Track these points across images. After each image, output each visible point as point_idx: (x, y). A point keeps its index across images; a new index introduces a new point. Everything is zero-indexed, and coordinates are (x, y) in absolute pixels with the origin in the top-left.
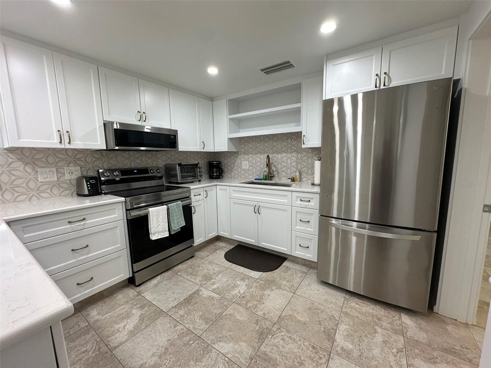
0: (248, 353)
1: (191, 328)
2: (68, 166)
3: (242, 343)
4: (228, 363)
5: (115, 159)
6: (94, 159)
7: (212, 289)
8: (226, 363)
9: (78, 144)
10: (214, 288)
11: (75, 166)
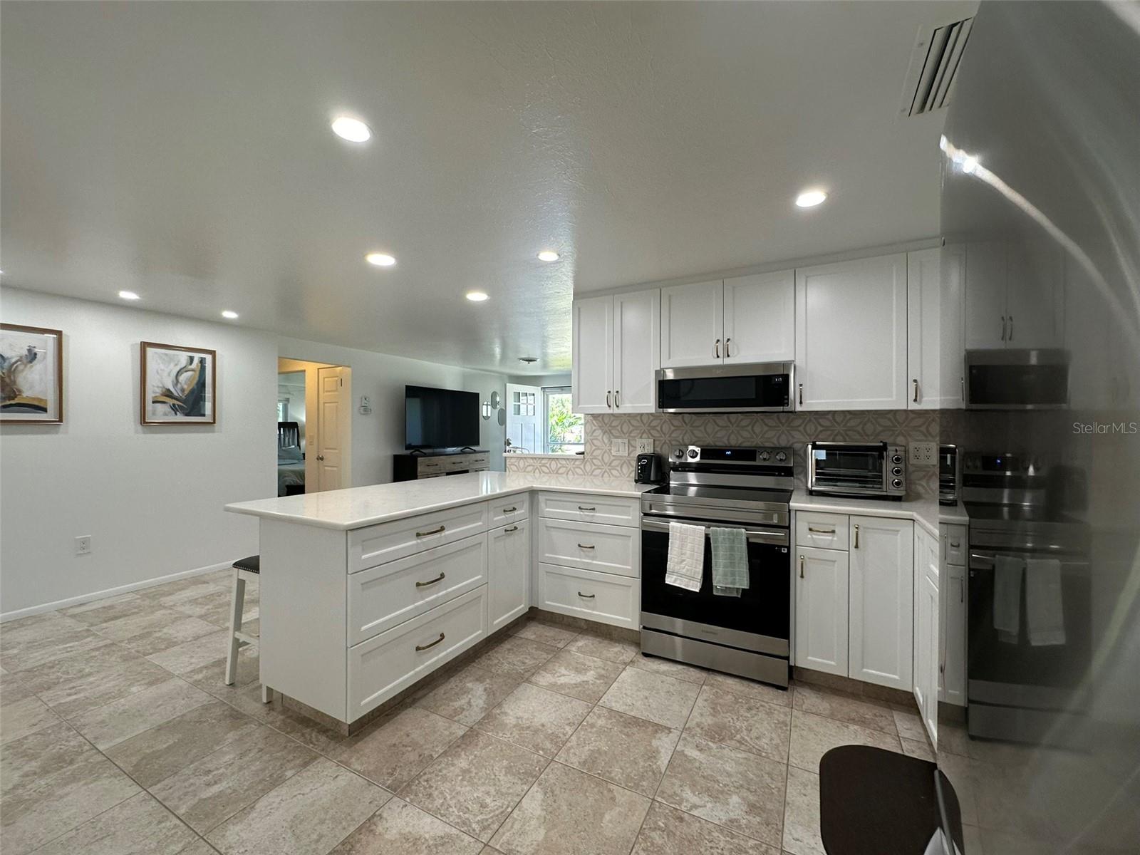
0: (521, 846)
1: (569, 744)
2: (641, 437)
3: (542, 832)
4: (502, 812)
5: (702, 428)
6: (673, 428)
7: (683, 751)
8: (502, 810)
9: (627, 408)
10: (686, 753)
11: (649, 438)
